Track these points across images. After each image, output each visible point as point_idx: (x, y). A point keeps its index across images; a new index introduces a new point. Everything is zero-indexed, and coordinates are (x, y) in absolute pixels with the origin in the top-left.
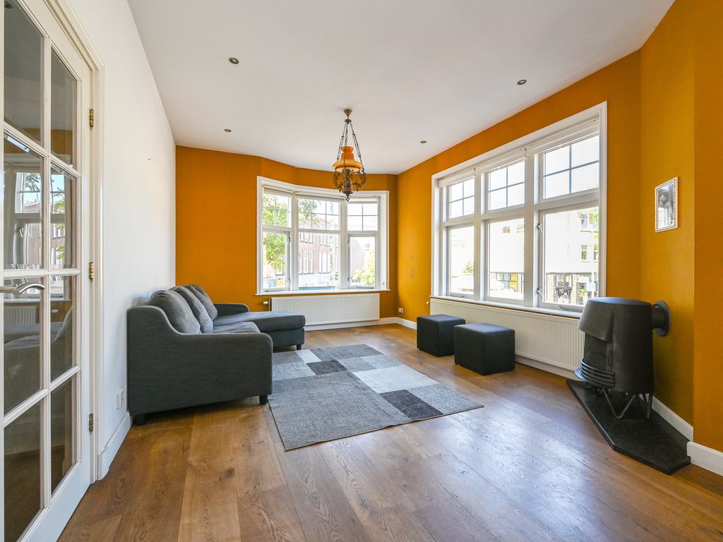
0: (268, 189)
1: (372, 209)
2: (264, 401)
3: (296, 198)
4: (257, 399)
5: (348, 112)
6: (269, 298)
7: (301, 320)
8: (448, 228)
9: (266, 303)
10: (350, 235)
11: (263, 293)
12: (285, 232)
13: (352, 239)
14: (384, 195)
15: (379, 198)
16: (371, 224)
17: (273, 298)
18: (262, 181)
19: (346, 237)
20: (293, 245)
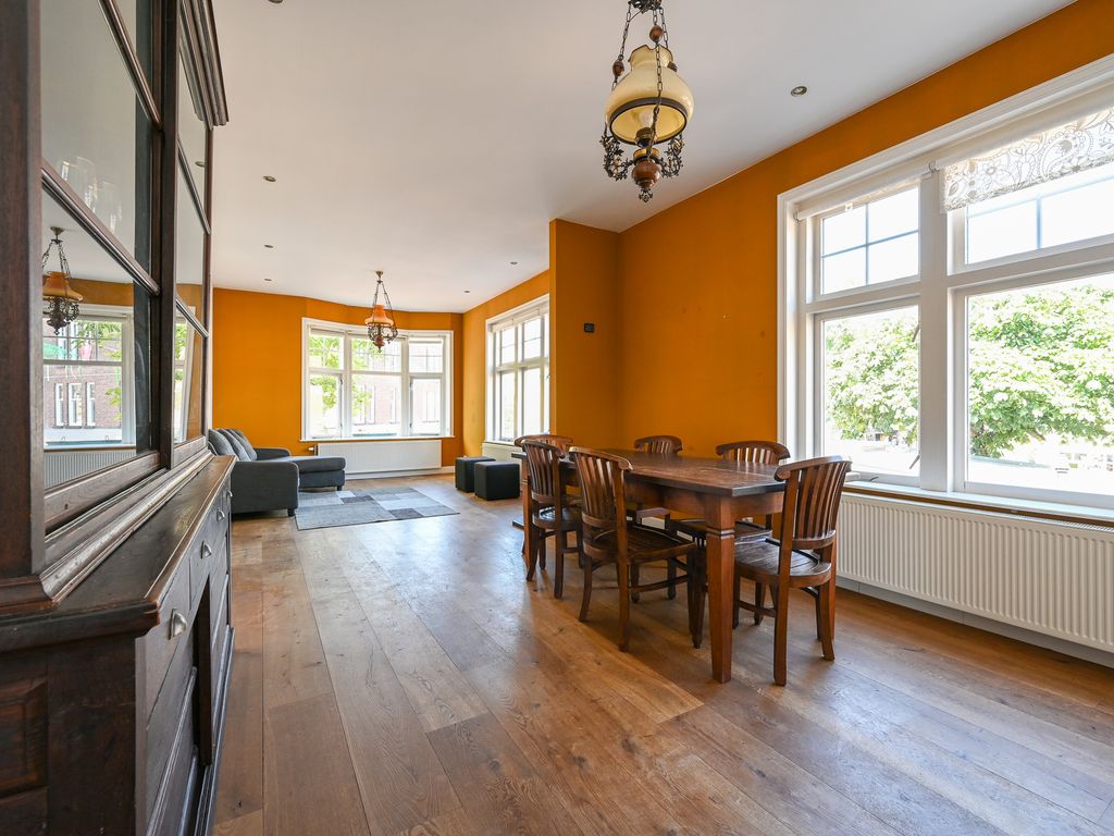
0: (314, 330)
1: (437, 349)
2: (291, 514)
3: (349, 337)
4: (285, 512)
5: (379, 273)
6: (315, 444)
7: (341, 463)
8: (501, 373)
9: (311, 449)
10: (412, 378)
11: (308, 439)
12: (337, 374)
13: (415, 381)
14: (449, 335)
15: (444, 337)
16: (436, 365)
17: (319, 445)
18: (307, 322)
19: (408, 379)
20: (346, 390)
